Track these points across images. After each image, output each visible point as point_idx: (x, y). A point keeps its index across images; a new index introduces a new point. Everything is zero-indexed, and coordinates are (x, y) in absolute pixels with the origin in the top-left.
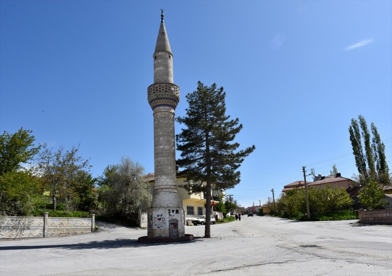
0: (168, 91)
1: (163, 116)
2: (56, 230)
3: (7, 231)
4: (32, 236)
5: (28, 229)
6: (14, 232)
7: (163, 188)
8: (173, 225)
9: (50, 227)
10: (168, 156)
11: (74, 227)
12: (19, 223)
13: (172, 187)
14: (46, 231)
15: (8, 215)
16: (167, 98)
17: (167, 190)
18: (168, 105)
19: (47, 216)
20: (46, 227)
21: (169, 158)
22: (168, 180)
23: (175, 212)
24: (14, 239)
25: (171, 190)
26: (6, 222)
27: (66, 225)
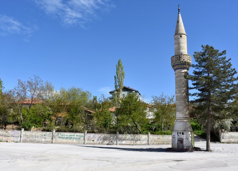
0: (177, 60)
1: (177, 76)
2: (156, 142)
3: (129, 141)
4: (141, 144)
5: (139, 140)
6: (132, 142)
7: (180, 119)
8: (180, 142)
9: (152, 140)
10: (180, 100)
11: (167, 140)
12: (134, 138)
13: (182, 118)
14: (149, 142)
15: (128, 134)
16: (177, 65)
17: (179, 120)
18: (179, 69)
19: (149, 134)
20: (149, 140)
21: (181, 101)
22: (180, 114)
23: (181, 133)
24: (132, 145)
25: (182, 120)
26: (128, 137)
27: (162, 139)
